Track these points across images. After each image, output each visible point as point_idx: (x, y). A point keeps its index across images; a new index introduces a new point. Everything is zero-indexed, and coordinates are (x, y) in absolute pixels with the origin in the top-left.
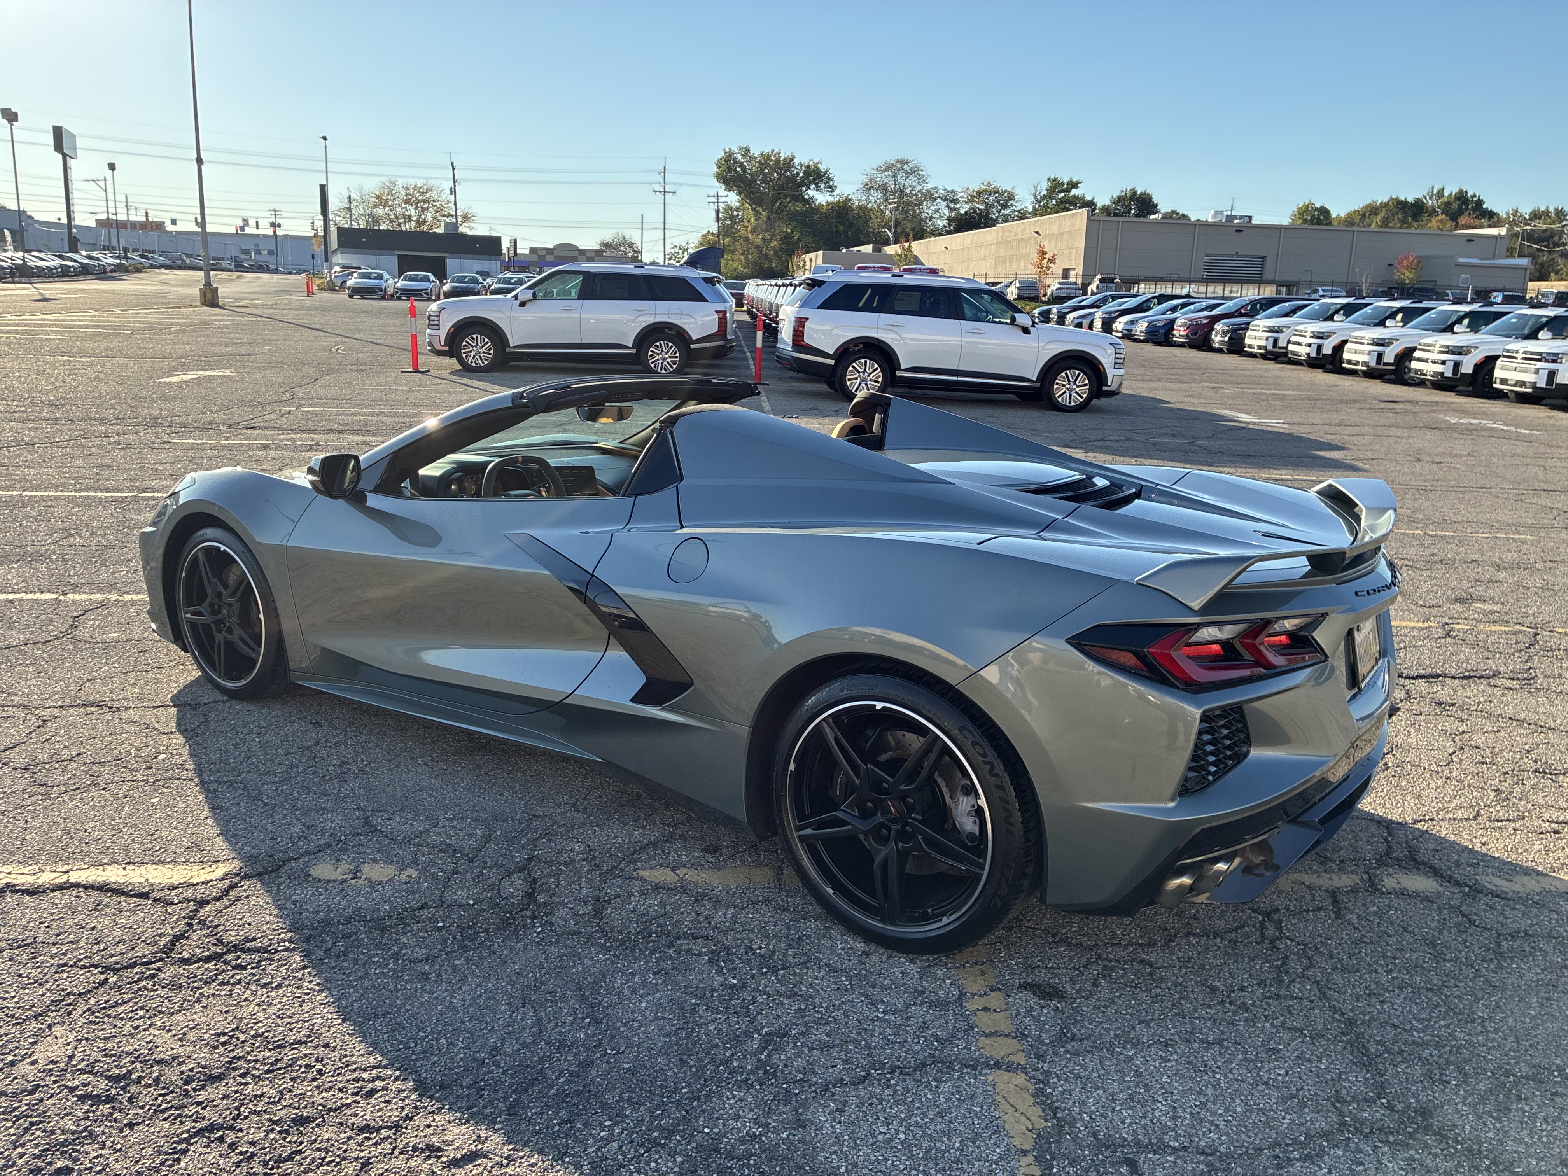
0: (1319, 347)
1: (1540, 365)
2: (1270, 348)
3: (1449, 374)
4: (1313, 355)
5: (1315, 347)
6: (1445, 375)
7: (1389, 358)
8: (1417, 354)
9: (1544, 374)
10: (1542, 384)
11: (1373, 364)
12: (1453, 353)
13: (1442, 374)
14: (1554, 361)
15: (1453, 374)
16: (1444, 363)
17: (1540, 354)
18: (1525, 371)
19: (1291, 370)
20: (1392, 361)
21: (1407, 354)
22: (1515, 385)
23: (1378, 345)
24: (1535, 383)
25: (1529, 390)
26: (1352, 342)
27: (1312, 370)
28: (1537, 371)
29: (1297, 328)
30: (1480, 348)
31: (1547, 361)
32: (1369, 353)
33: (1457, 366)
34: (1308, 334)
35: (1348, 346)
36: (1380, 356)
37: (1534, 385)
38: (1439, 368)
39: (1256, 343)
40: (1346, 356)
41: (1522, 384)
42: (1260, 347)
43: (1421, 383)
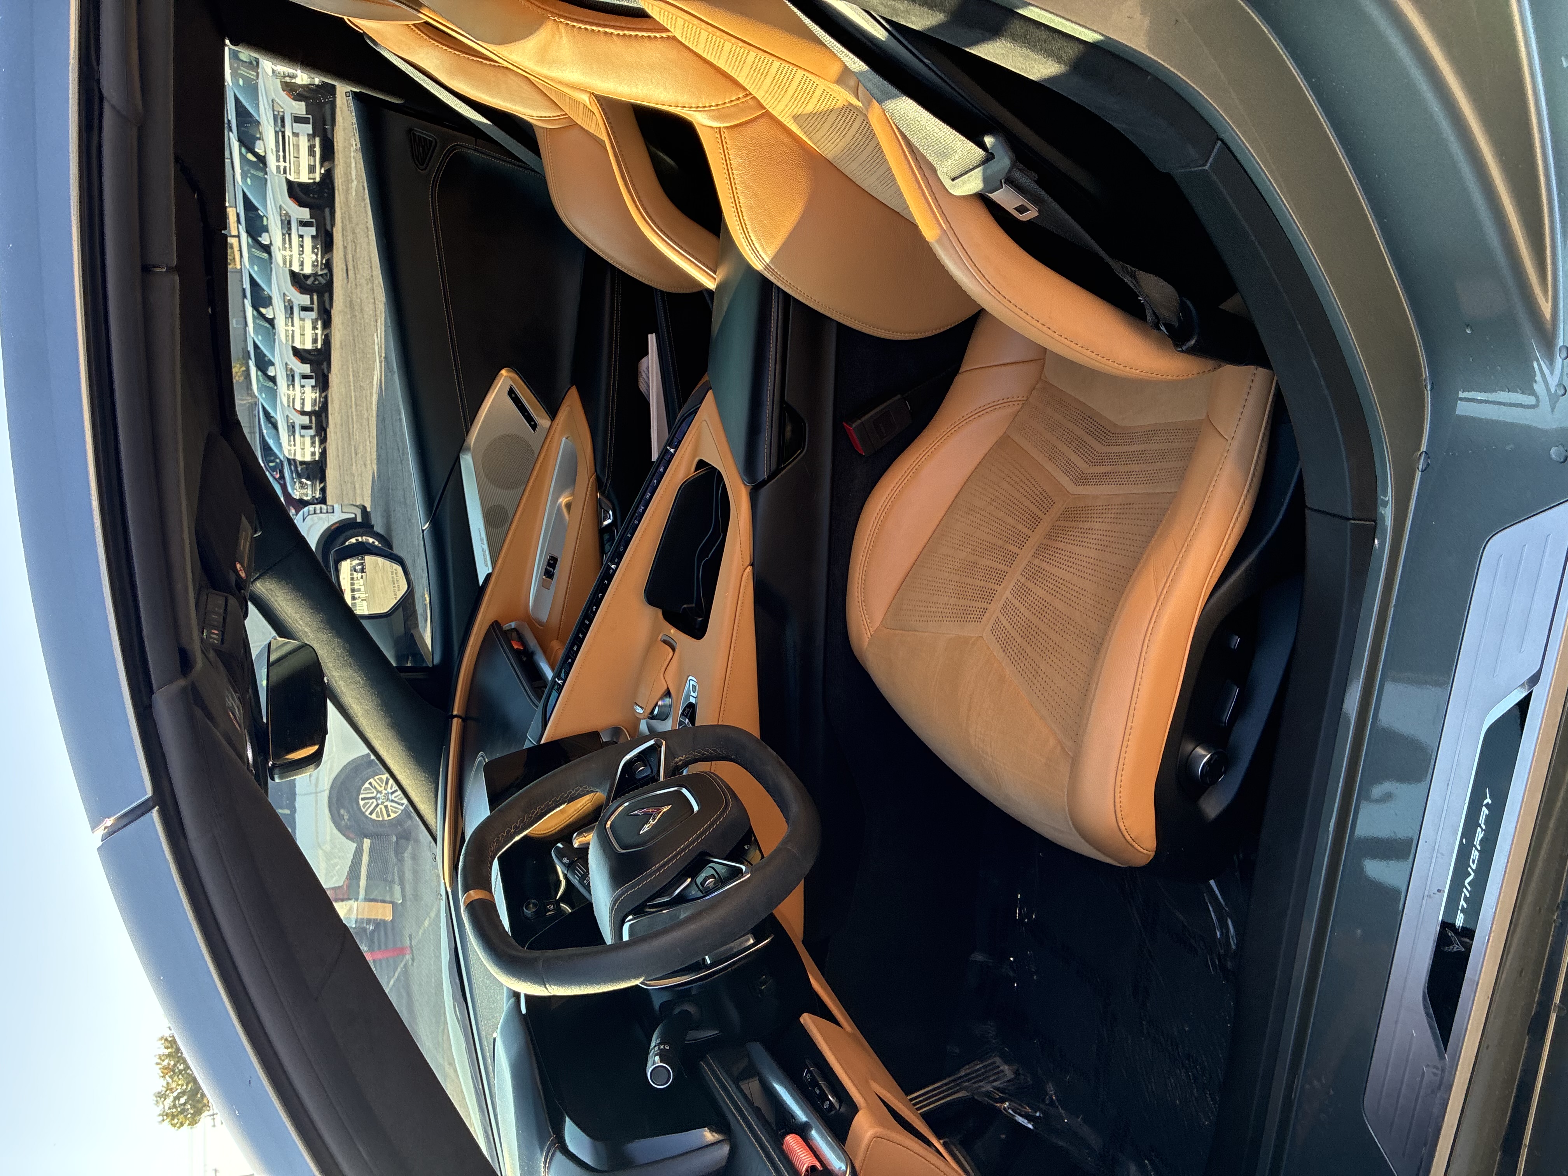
0: (305, 377)
1: (288, 133)
2: (312, 432)
3: (313, 231)
4: (313, 382)
5: (304, 382)
6: (314, 233)
7: (305, 300)
8: (296, 268)
9: (298, 127)
10: (309, 128)
11: (313, 315)
12: (290, 229)
13: (313, 237)
14: (283, 120)
15: (312, 226)
16: (301, 236)
17: (276, 133)
18: (297, 147)
19: (332, 403)
20: (308, 297)
21: (298, 280)
22: (314, 156)
23: (292, 313)
24: (308, 135)
25: (317, 140)
26: (293, 341)
27: (330, 385)
28: (296, 135)
29: (286, 405)
30: (281, 203)
31: (283, 126)
32: (302, 320)
33: (303, 224)
34: (291, 392)
35: (298, 345)
36: (304, 309)
37: (311, 137)
38: (308, 242)
39: (309, 449)
40: (309, 346)
41: (311, 149)
42: (313, 443)
43: (328, 265)
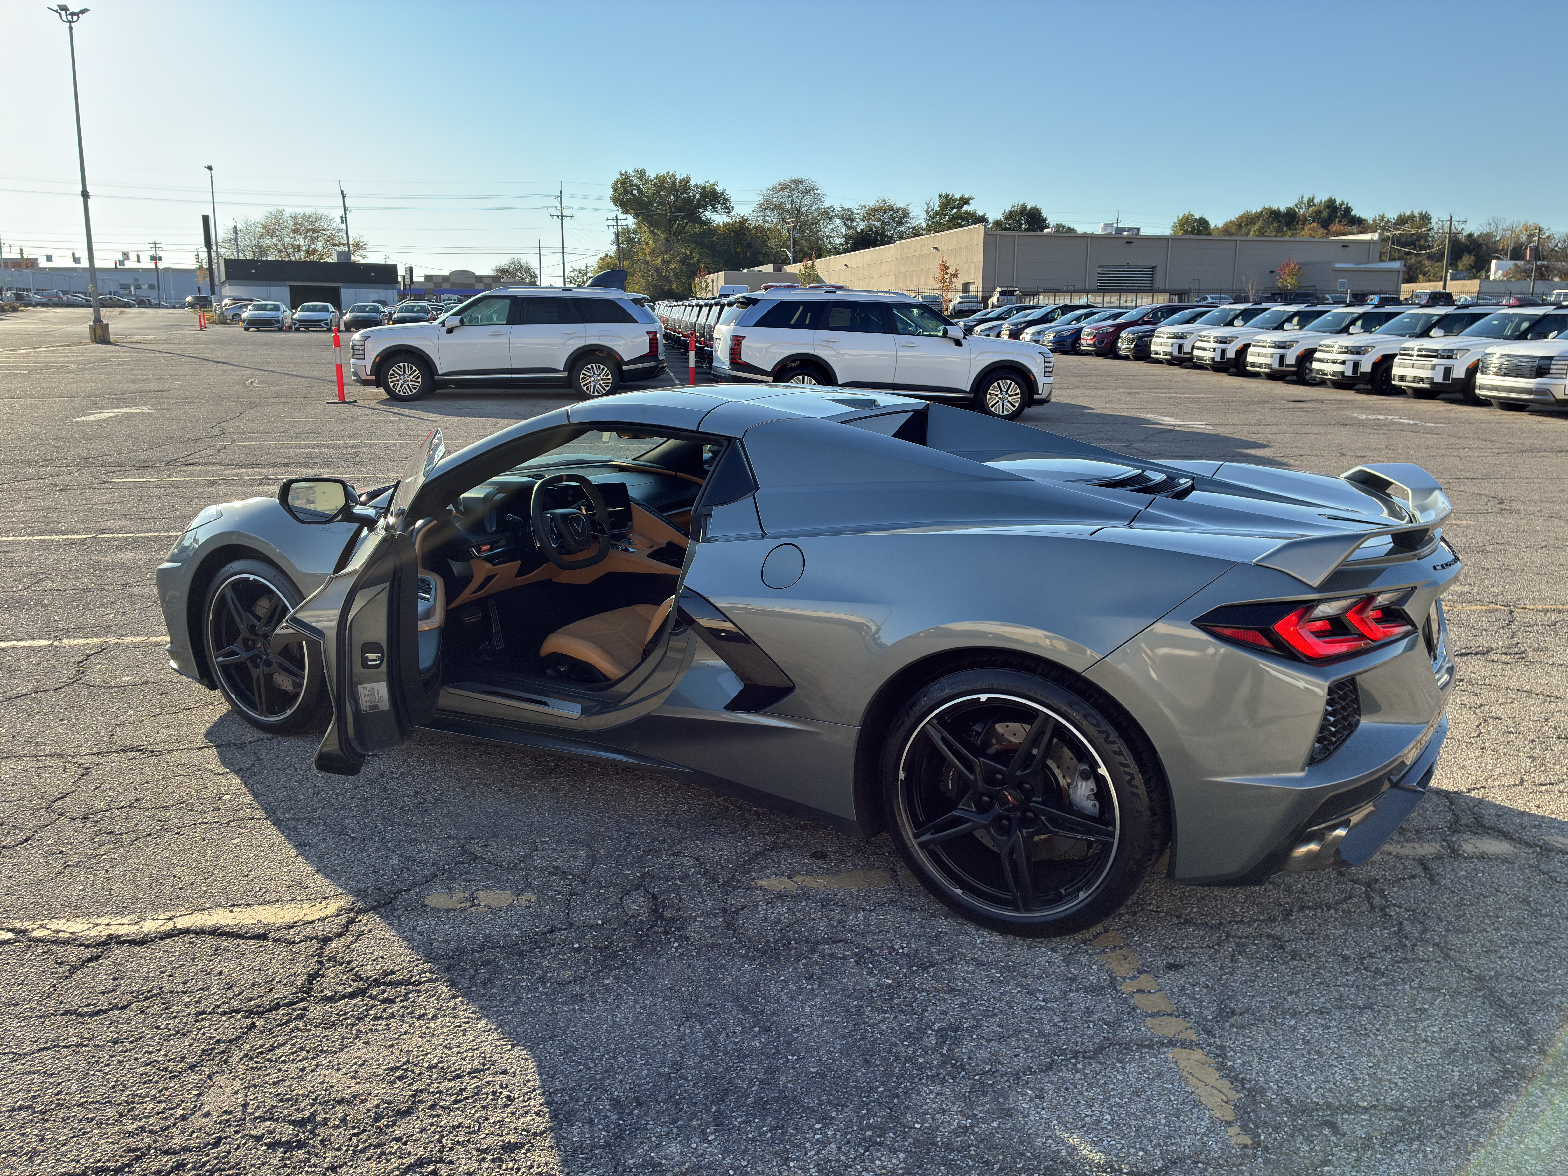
0: (1223, 352)
1: (1435, 361)
2: (1175, 353)
3: (1349, 373)
4: (1218, 359)
5: (1219, 352)
6: (1346, 374)
7: (1291, 360)
8: (1317, 355)
9: (1440, 371)
10: (1439, 379)
11: (1276, 366)
12: (1352, 353)
13: (1343, 373)
14: (1449, 357)
15: (1353, 373)
16: (1344, 362)
17: (1436, 351)
18: (1422, 368)
19: (1197, 374)
20: (1293, 363)
21: (1308, 356)
22: (1413, 382)
23: (1279, 347)
24: (1433, 378)
25: (1427, 386)
26: (1254, 346)
27: (1217, 374)
28: (1433, 367)
29: (1202, 333)
30: (1378, 348)
31: (1443, 357)
32: (1272, 356)
33: (1356, 365)
34: (1212, 340)
35: (1251, 349)
36: (1282, 358)
37: (1431, 381)
38: (1339, 368)
39: (1161, 349)
40: (1250, 359)
41: (1419, 380)
42: (1166, 353)
43: (1322, 383)
